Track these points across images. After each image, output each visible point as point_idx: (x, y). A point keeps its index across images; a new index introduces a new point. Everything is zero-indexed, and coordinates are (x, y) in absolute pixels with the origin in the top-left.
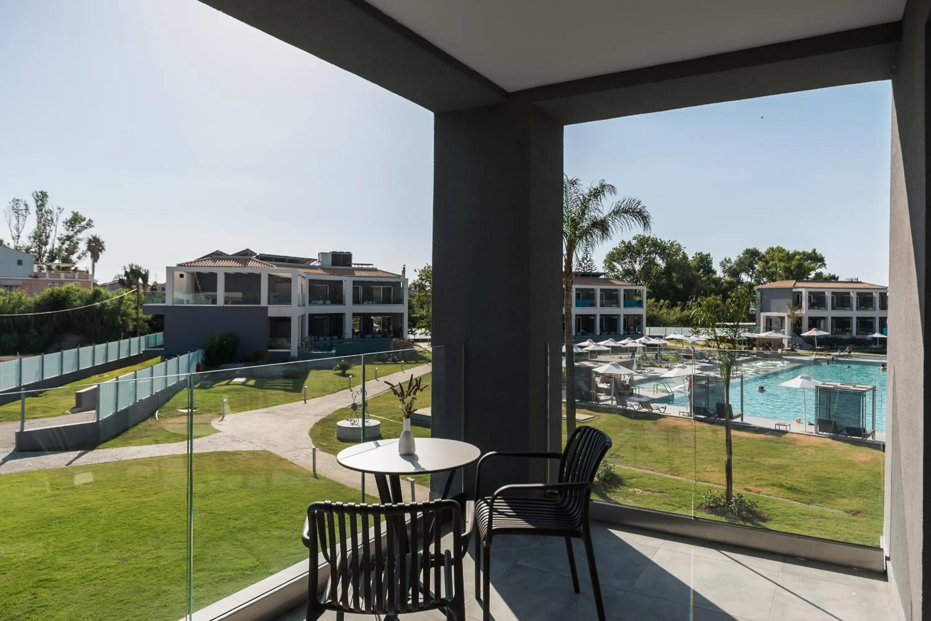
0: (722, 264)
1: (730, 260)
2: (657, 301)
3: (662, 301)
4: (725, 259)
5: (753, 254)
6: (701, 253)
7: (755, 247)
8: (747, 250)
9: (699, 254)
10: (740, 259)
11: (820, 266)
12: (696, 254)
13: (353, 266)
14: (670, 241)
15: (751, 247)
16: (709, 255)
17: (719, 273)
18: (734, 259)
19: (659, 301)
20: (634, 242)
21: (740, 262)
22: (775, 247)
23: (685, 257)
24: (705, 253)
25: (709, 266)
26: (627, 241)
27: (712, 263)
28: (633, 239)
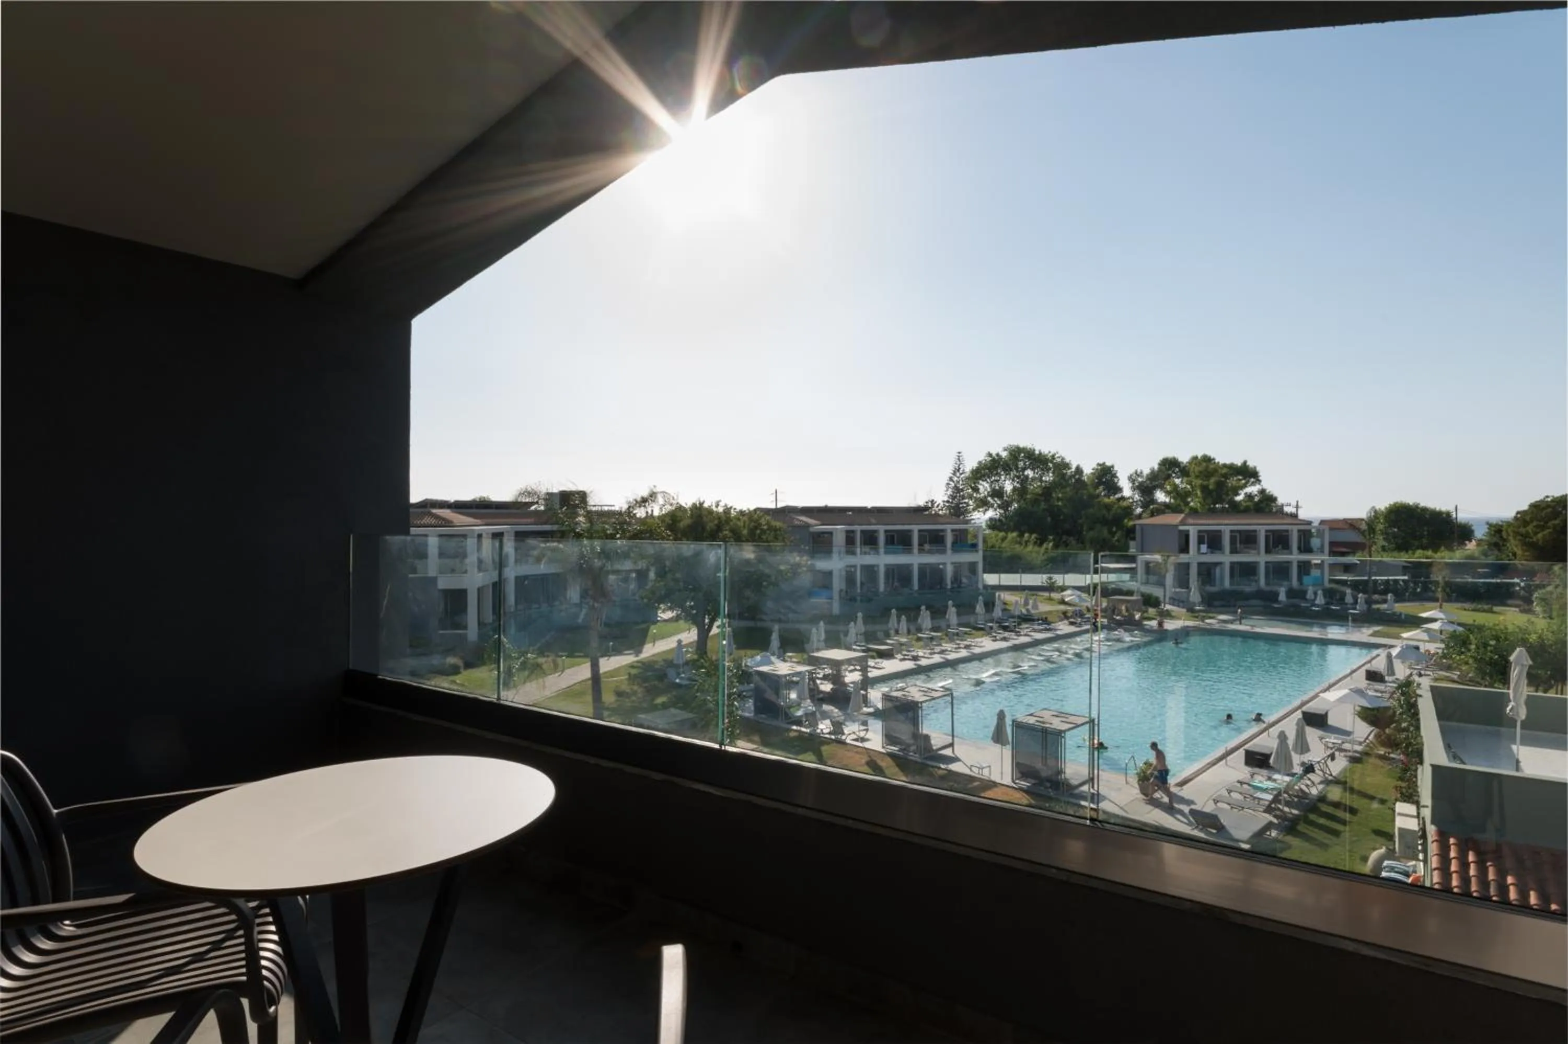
0: (1131, 479)
1: (1141, 473)
2: (1021, 535)
3: (1026, 535)
4: (1136, 473)
5: (1170, 465)
6: (1104, 463)
7: (1176, 456)
8: (1164, 459)
9: (1101, 465)
10: (1153, 472)
11: (1253, 483)
12: (1097, 466)
14: (1050, 452)
15: (1170, 455)
16: (1113, 467)
17: (1127, 492)
18: (1146, 471)
19: (1023, 536)
20: (1004, 454)
21: (1153, 476)
22: (1200, 456)
23: (1079, 470)
24: (1108, 464)
25: (1113, 481)
26: (996, 452)
27: (1117, 477)
28: (1005, 450)
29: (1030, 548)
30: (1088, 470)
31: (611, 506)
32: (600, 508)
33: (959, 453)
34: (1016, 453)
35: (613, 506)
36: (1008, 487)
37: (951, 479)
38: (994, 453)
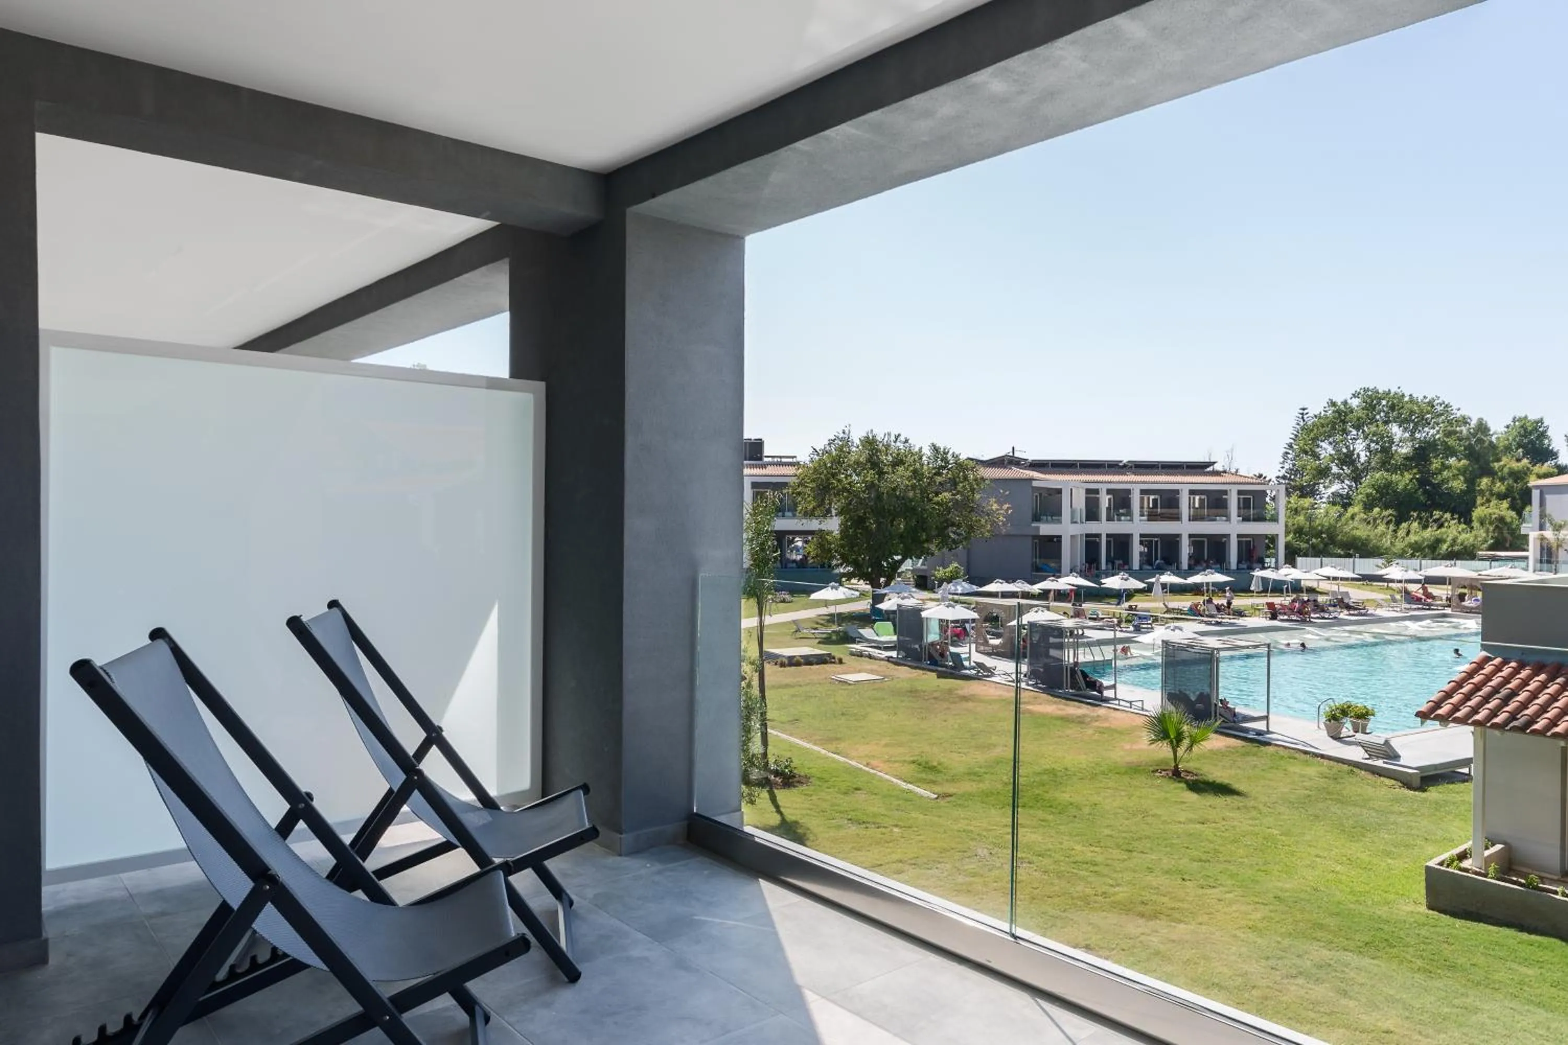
6: (1526, 417)
9: (1520, 420)
12: (1514, 420)
13: (766, 459)
14: (1425, 397)
19: (1371, 512)
20: (1355, 403)
23: (1482, 428)
24: (1533, 417)
25: (1542, 444)
26: (1342, 400)
27: (1547, 437)
28: (1355, 396)
29: (1382, 528)
30: (1498, 427)
31: (793, 457)
32: (779, 460)
33: (1304, 409)
34: (1372, 400)
35: (795, 457)
36: (1360, 447)
37: (1290, 446)
38: (1339, 400)
